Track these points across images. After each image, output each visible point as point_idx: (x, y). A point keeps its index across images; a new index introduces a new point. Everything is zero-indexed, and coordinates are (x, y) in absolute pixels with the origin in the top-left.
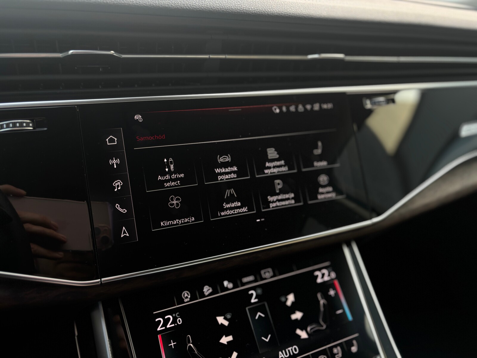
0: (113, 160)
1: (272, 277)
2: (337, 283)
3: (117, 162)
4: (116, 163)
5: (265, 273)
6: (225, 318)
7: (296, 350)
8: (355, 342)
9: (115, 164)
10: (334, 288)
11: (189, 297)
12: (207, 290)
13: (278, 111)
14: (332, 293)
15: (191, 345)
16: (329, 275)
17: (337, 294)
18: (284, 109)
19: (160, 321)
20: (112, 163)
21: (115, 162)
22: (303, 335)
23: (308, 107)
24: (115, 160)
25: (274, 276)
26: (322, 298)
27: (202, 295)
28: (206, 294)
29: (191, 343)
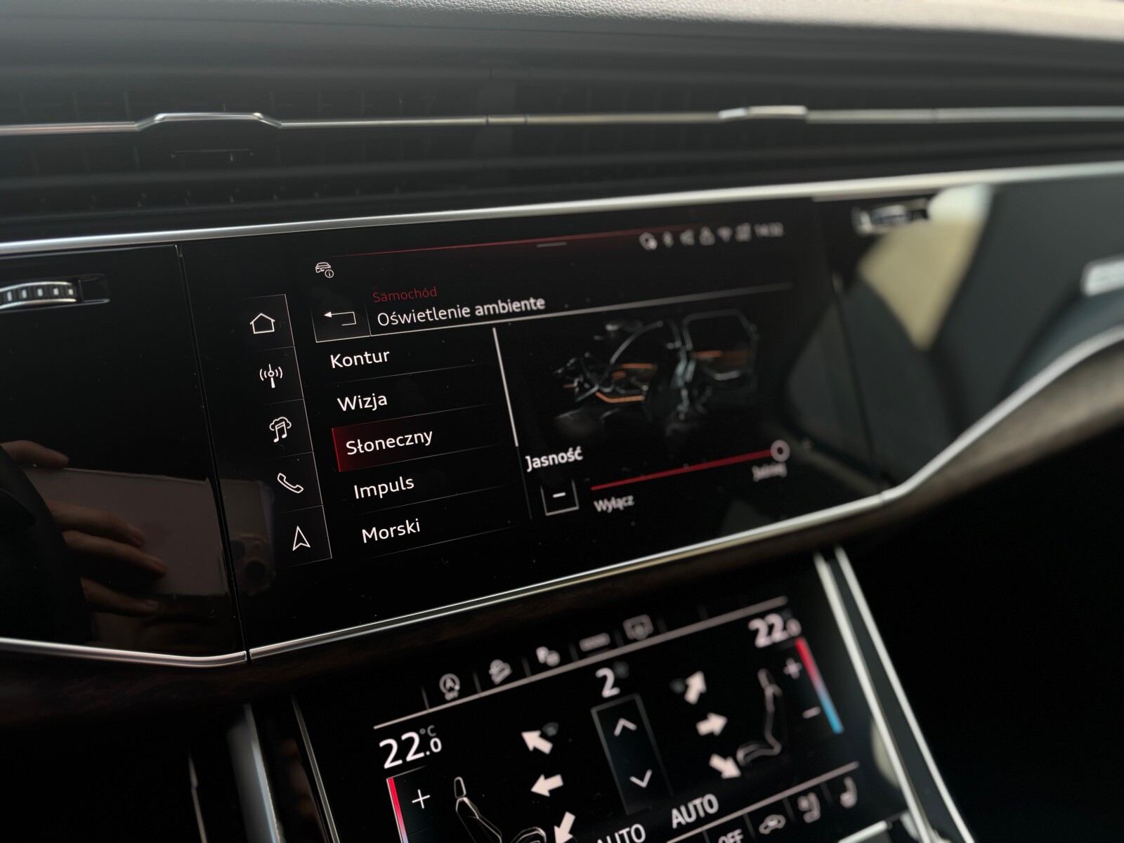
0: (268, 370)
1: (650, 636)
2: (803, 646)
3: (277, 375)
4: (274, 377)
5: (633, 627)
6: (544, 736)
7: (711, 805)
8: (849, 783)
9: (272, 379)
10: (798, 659)
11: (457, 687)
12: (498, 670)
13: (652, 244)
14: (793, 669)
15: (466, 800)
16: (785, 628)
17: (804, 672)
18: (668, 239)
19: (389, 747)
20: (266, 377)
21: (271, 375)
22: (727, 768)
23: (725, 233)
24: (273, 369)
25: (656, 632)
26: (771, 682)
27: (488, 683)
28: (497, 679)
29: (465, 796)
